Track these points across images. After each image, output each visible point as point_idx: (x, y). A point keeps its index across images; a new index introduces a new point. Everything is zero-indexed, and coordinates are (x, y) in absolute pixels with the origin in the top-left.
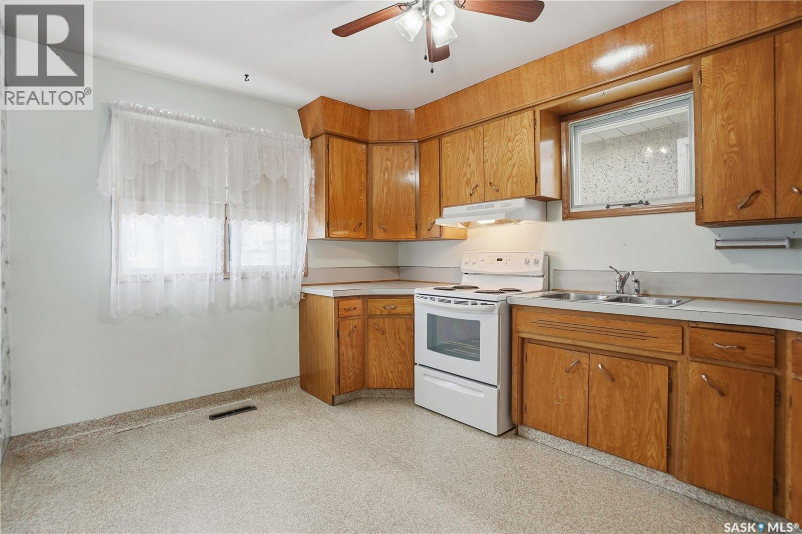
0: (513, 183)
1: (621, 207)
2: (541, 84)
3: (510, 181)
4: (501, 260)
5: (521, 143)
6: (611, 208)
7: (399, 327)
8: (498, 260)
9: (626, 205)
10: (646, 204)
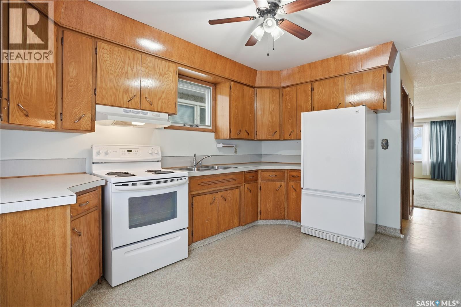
0: (162, 102)
1: (189, 126)
2: (184, 54)
3: (161, 100)
4: (131, 151)
5: (168, 80)
6: (186, 126)
7: (90, 222)
8: (128, 151)
9: (191, 126)
10: (198, 127)
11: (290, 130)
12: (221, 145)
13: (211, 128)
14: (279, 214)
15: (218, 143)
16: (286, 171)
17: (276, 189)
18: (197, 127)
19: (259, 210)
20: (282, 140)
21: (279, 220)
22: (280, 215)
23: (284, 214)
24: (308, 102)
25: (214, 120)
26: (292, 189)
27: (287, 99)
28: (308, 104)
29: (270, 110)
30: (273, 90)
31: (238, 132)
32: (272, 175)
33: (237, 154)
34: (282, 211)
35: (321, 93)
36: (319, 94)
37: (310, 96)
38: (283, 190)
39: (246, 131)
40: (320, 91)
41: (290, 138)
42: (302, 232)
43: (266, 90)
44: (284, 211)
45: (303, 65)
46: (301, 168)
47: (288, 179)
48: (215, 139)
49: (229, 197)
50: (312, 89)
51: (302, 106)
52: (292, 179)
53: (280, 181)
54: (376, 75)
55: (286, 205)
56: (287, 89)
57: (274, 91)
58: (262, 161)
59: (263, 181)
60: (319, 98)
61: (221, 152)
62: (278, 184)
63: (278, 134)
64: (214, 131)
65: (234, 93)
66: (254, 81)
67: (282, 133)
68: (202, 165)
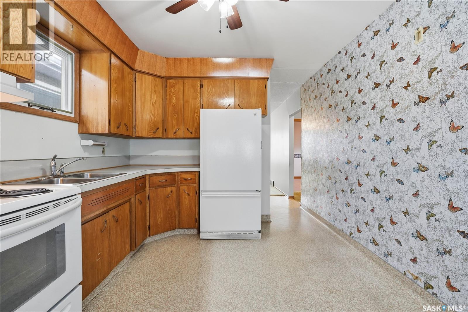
1: (38, 108)
9: (41, 108)
10: (53, 111)
11: (175, 127)
12: (90, 143)
13: (72, 115)
14: (170, 224)
15: (83, 139)
16: (176, 174)
17: (167, 195)
18: (51, 112)
19: (148, 224)
20: (165, 139)
21: (169, 232)
22: (171, 226)
23: (175, 223)
24: (197, 99)
25: (78, 104)
26: (184, 194)
27: (171, 92)
28: (196, 100)
29: (152, 102)
30: (155, 78)
31: (118, 125)
32: (162, 179)
33: (106, 155)
34: (173, 221)
35: (211, 92)
36: (209, 93)
37: (198, 92)
38: (175, 196)
39: (125, 124)
40: (209, 90)
41: (175, 137)
42: (201, 238)
43: (147, 76)
44: (175, 219)
45: (193, 58)
46: (200, 169)
47: (179, 183)
48: (78, 133)
49: (120, 216)
50: (202, 86)
51: (190, 102)
52: (184, 183)
53: (170, 186)
54: (260, 84)
55: (177, 213)
56: (171, 80)
57: (156, 80)
58: (130, 164)
59: (151, 188)
60: (209, 97)
61: (86, 153)
62: (169, 189)
63: (160, 131)
64: (78, 120)
65: (114, 70)
66: (134, 61)
67: (165, 130)
68: (64, 173)
